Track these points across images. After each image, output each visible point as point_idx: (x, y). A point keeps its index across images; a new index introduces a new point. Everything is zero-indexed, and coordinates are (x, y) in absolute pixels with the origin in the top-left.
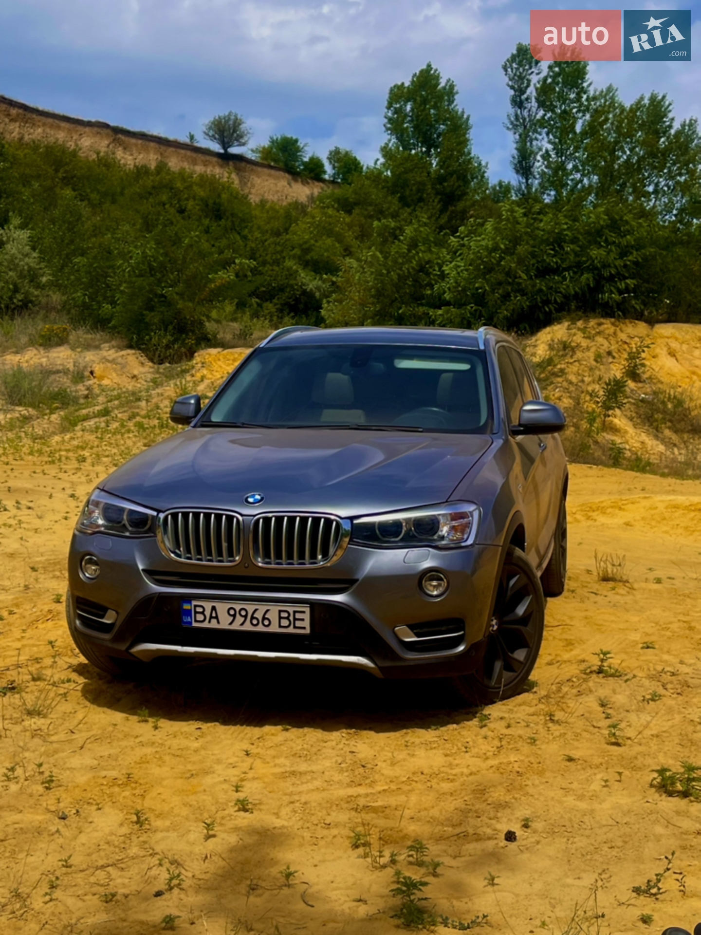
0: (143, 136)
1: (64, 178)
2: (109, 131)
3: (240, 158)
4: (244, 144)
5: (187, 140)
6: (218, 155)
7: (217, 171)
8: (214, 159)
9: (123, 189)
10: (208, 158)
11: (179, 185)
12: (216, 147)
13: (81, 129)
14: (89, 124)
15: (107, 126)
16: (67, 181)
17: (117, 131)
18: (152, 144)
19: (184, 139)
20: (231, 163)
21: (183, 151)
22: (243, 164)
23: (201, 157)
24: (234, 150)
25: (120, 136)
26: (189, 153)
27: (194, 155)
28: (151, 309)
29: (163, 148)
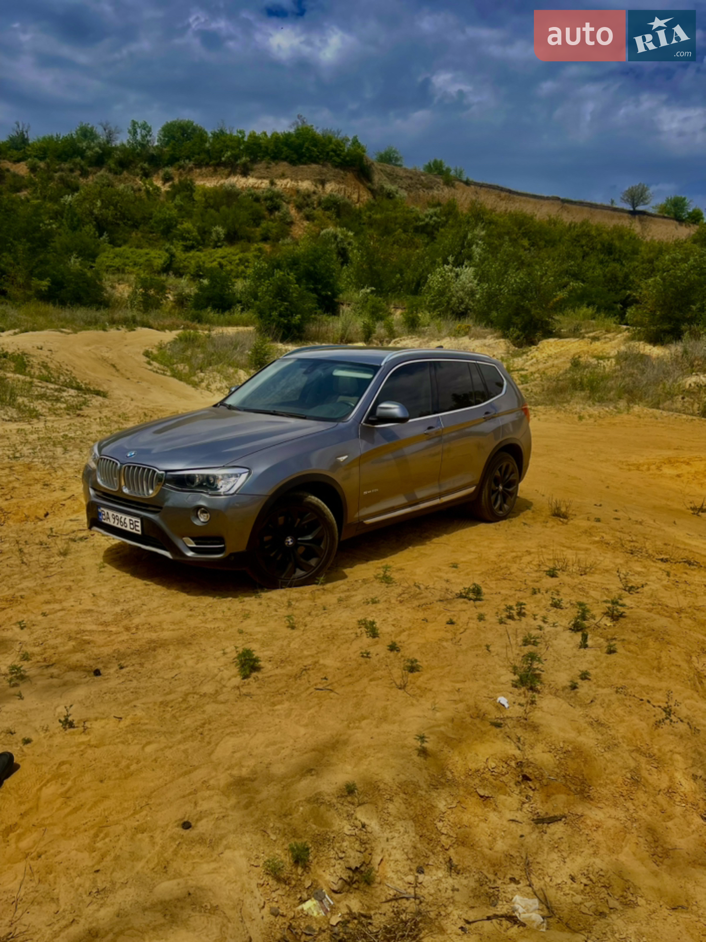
0: (581, 204)
1: (523, 233)
2: (559, 202)
3: (643, 213)
4: (647, 204)
5: (609, 204)
6: (630, 212)
7: (625, 222)
8: (626, 215)
9: (561, 238)
10: (622, 214)
11: (593, 233)
12: (628, 207)
13: (542, 202)
14: (548, 198)
15: (558, 199)
16: (525, 235)
17: (564, 201)
18: (586, 208)
19: (607, 203)
20: (637, 217)
21: (605, 211)
22: (645, 217)
23: (617, 214)
24: (640, 208)
25: (566, 204)
26: (609, 212)
27: (612, 213)
28: (517, 314)
29: (593, 210)
